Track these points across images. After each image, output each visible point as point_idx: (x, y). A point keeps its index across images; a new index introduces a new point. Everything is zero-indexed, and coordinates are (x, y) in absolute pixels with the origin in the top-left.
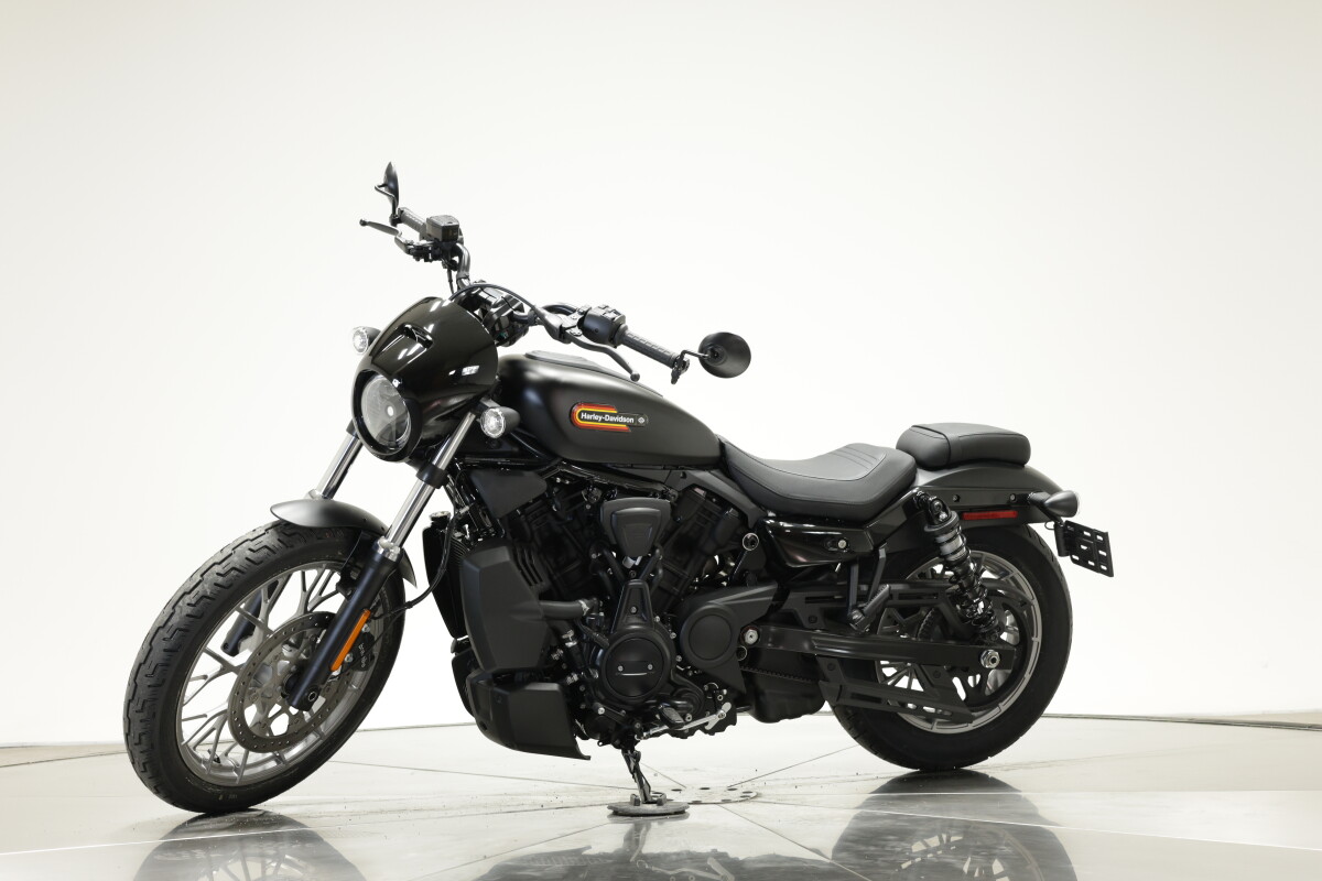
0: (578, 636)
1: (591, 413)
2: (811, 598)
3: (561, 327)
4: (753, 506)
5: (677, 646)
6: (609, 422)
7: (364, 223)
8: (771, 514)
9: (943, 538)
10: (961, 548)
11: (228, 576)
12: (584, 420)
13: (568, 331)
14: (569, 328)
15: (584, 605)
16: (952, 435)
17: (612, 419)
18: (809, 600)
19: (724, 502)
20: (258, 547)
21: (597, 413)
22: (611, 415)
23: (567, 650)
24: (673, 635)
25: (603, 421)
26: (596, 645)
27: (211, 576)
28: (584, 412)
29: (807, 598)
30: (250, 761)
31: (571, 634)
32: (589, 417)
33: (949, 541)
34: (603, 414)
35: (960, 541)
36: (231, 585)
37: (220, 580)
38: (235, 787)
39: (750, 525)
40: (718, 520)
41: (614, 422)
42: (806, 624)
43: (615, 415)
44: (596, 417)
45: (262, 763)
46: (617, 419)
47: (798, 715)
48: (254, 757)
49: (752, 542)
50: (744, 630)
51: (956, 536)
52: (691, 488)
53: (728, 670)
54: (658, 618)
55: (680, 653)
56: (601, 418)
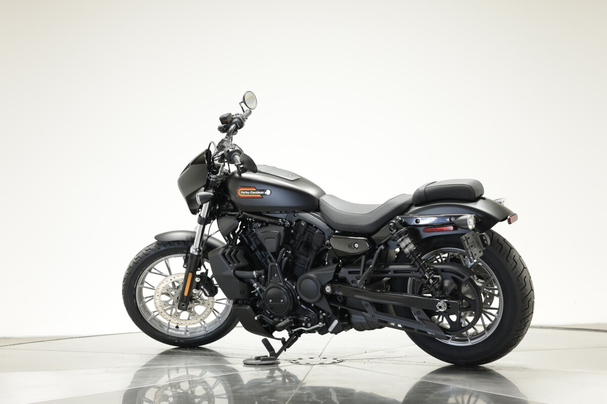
1: (245, 191)
4: (328, 228)
5: (297, 293)
6: (252, 194)
12: (242, 194)
15: (254, 273)
17: (254, 193)
19: (316, 227)
21: (247, 191)
22: (253, 191)
24: (294, 287)
25: (250, 194)
28: (242, 191)
29: (349, 272)
31: (255, 284)
32: (244, 193)
34: (250, 191)
39: (326, 237)
41: (254, 194)
43: (255, 191)
44: (247, 193)
46: (256, 193)
50: (325, 286)
52: (299, 221)
53: (324, 305)
54: (286, 279)
55: (298, 295)
56: (249, 193)
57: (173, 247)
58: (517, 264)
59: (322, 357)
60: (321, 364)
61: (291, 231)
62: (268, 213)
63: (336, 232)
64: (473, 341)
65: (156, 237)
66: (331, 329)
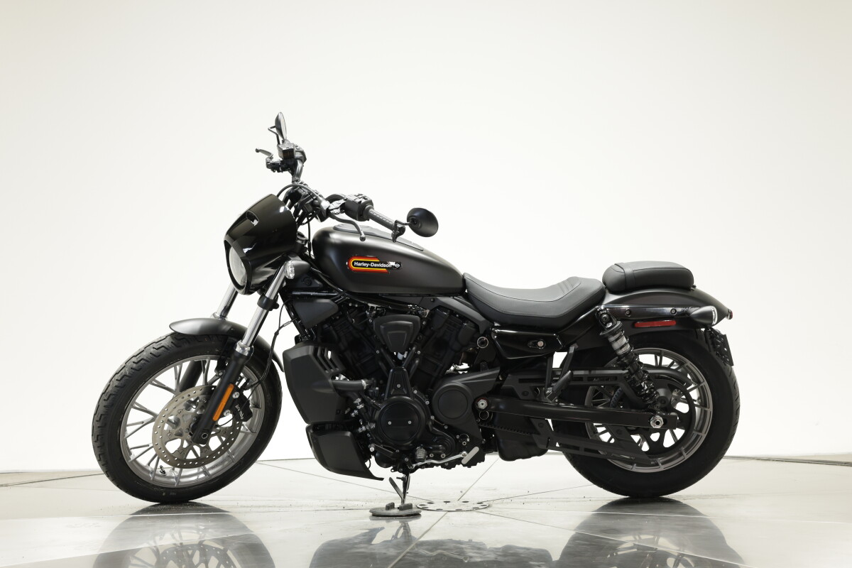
0: (363, 401)
1: (361, 262)
2: (522, 379)
3: (328, 209)
4: (482, 319)
5: (431, 410)
6: (374, 267)
7: (257, 151)
8: (496, 324)
9: (612, 339)
10: (626, 344)
11: (139, 364)
12: (356, 266)
13: (332, 212)
14: (332, 210)
15: (363, 382)
16: (628, 270)
17: (376, 265)
18: (521, 381)
19: (464, 318)
20: (159, 346)
21: (365, 262)
22: (375, 263)
23: (359, 410)
24: (427, 403)
25: (369, 267)
26: (375, 408)
27: (130, 364)
28: (356, 261)
29: (520, 380)
30: (183, 474)
31: (359, 400)
32: (360, 264)
33: (617, 340)
34: (370, 263)
35: (624, 340)
36: (141, 369)
37: (134, 365)
38: (174, 488)
39: (481, 332)
40: (460, 329)
41: (377, 267)
42: (521, 396)
43: (377, 263)
44: (365, 265)
45: (192, 476)
46: (380, 265)
47: (529, 456)
48: (186, 472)
49: (483, 343)
50: (477, 399)
51: (621, 336)
52: (438, 308)
54: (415, 392)
55: (433, 414)
56: (368, 265)
57: (201, 343)
59: (462, 500)
60: (458, 510)
61: (422, 322)
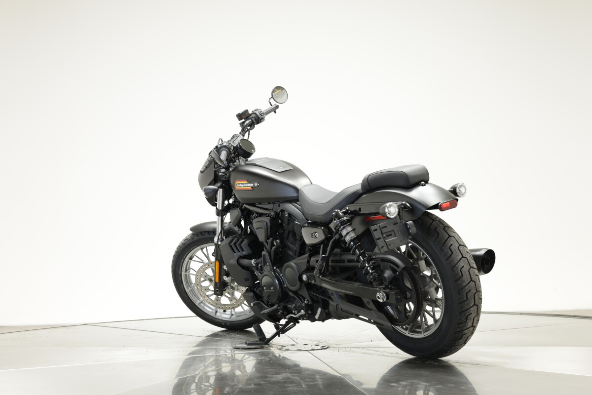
4: (303, 217)
12: (238, 187)
15: (253, 261)
17: (246, 185)
21: (241, 184)
24: (281, 275)
25: (244, 187)
28: (238, 183)
32: (239, 185)
41: (246, 187)
43: (246, 183)
46: (248, 185)
52: (283, 211)
53: (304, 292)
54: (275, 268)
55: (285, 283)
57: (204, 237)
58: (452, 253)
61: (278, 221)
62: (259, 204)
63: (309, 221)
64: (425, 334)
65: (191, 229)
66: (317, 317)
